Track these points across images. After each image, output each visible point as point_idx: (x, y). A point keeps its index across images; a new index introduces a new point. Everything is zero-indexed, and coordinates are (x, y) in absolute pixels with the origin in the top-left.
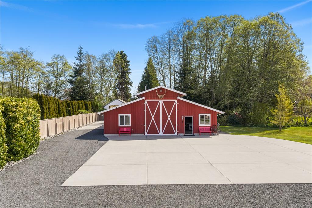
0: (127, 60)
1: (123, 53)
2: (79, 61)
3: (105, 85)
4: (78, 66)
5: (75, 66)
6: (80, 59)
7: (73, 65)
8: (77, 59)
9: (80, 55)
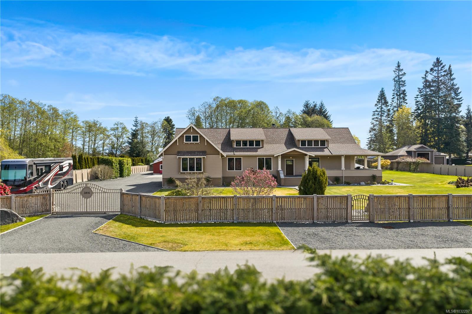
0: (173, 124)
1: (170, 118)
2: (135, 127)
3: (155, 144)
4: (134, 131)
5: (132, 131)
6: (136, 126)
7: (131, 131)
8: (134, 126)
9: (136, 123)
